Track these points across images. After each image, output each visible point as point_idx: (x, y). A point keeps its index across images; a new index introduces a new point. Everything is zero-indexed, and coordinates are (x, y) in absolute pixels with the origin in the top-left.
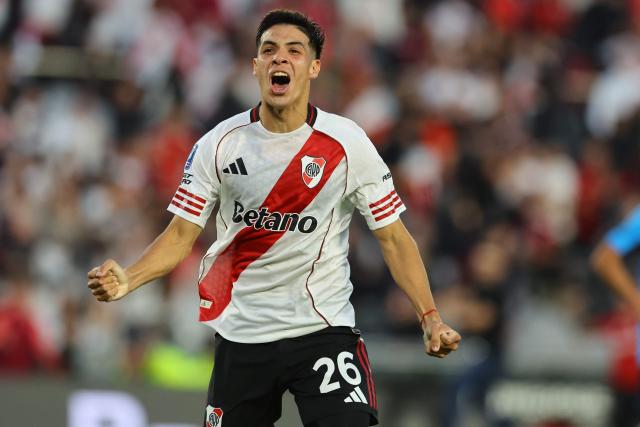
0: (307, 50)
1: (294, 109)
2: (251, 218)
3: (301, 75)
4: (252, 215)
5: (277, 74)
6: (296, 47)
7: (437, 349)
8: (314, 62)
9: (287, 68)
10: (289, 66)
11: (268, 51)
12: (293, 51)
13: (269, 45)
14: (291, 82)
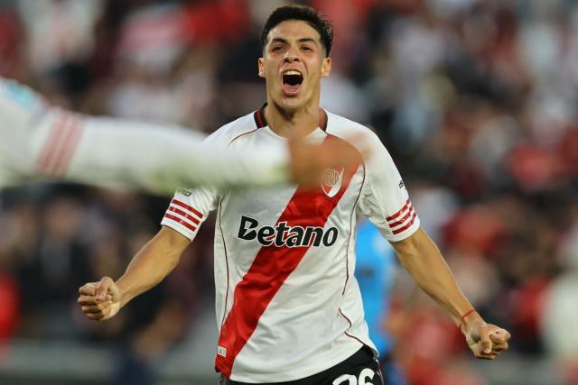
0: (318, 47)
1: (306, 111)
2: (266, 235)
3: (314, 74)
4: (266, 232)
5: (289, 73)
6: (308, 44)
7: (489, 351)
8: (325, 60)
9: (299, 66)
10: (301, 63)
11: (278, 49)
12: (305, 49)
13: (278, 44)
14: (304, 82)
